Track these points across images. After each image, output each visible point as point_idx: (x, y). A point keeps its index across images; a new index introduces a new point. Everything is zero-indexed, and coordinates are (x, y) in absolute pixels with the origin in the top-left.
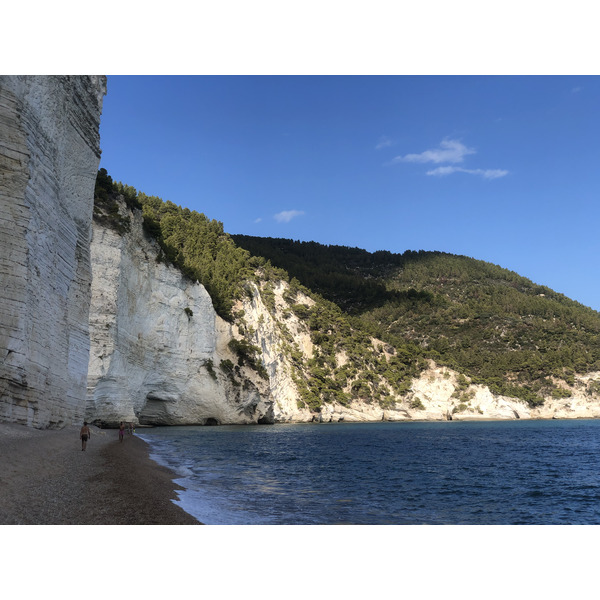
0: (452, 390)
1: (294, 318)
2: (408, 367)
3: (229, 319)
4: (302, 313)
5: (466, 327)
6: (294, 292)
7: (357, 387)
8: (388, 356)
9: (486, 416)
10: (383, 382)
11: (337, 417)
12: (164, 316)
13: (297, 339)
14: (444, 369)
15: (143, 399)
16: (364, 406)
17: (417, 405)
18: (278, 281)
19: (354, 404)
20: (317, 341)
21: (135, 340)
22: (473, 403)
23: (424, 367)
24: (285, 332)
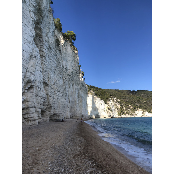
0: (142, 113)
1: (117, 103)
2: (135, 109)
3: (107, 104)
4: (118, 102)
5: (145, 102)
6: (117, 99)
7: (127, 112)
8: (132, 108)
9: (147, 116)
10: (131, 112)
11: (124, 117)
12: (98, 104)
13: (118, 106)
14: (141, 109)
15: (96, 115)
16: (128, 115)
17: (136, 115)
18: (115, 98)
19: (126, 115)
20: (121, 106)
21: (94, 107)
22: (145, 114)
23: (137, 109)
24: (116, 105)
